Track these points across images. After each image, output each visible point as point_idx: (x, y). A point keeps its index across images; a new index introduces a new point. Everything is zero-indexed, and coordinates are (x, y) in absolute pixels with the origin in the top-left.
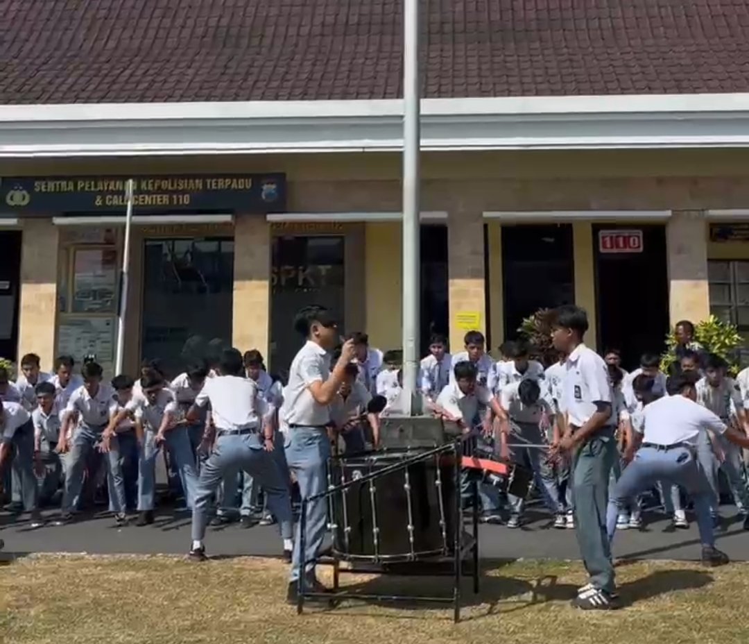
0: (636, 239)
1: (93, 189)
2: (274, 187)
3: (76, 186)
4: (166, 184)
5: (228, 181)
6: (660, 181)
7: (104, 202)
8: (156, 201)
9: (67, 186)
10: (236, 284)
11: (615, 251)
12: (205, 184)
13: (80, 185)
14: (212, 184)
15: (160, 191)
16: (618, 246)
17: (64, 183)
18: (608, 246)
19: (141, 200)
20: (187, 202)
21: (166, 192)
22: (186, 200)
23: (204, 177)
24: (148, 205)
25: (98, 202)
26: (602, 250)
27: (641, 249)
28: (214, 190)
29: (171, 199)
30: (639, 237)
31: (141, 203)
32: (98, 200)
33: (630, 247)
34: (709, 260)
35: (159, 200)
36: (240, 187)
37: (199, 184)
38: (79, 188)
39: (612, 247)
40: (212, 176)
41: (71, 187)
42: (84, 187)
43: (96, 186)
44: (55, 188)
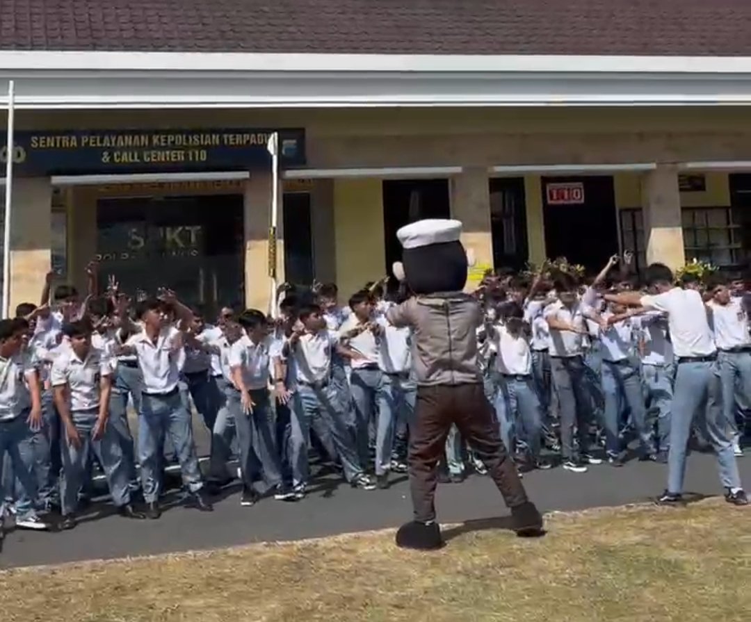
0: (578, 191)
1: (99, 144)
2: (294, 141)
3: (79, 141)
4: (180, 139)
5: (246, 136)
6: (641, 136)
7: (112, 159)
8: (170, 158)
9: (70, 141)
10: (249, 244)
11: (561, 202)
12: (222, 140)
13: (84, 140)
14: (229, 139)
15: (174, 147)
16: (563, 198)
17: (65, 139)
18: (555, 197)
19: (153, 156)
20: (204, 158)
21: (181, 148)
22: (203, 156)
23: (220, 132)
24: (161, 162)
25: (106, 158)
26: (550, 202)
27: (583, 201)
28: (232, 146)
29: (186, 156)
30: (580, 189)
31: (153, 160)
32: (105, 157)
33: (574, 199)
34: (683, 209)
35: (173, 156)
36: (259, 143)
37: (216, 139)
38: (83, 145)
39: (558, 199)
40: (228, 131)
41: (74, 143)
42: (88, 142)
43: (101, 141)
44: (55, 143)
